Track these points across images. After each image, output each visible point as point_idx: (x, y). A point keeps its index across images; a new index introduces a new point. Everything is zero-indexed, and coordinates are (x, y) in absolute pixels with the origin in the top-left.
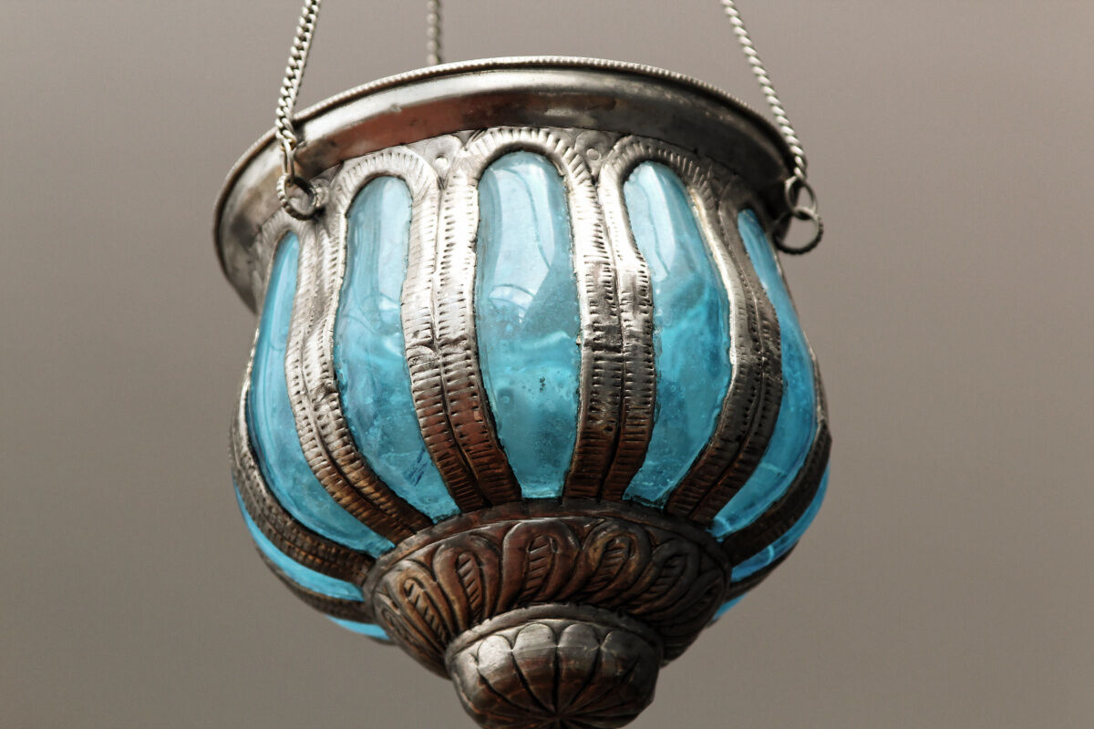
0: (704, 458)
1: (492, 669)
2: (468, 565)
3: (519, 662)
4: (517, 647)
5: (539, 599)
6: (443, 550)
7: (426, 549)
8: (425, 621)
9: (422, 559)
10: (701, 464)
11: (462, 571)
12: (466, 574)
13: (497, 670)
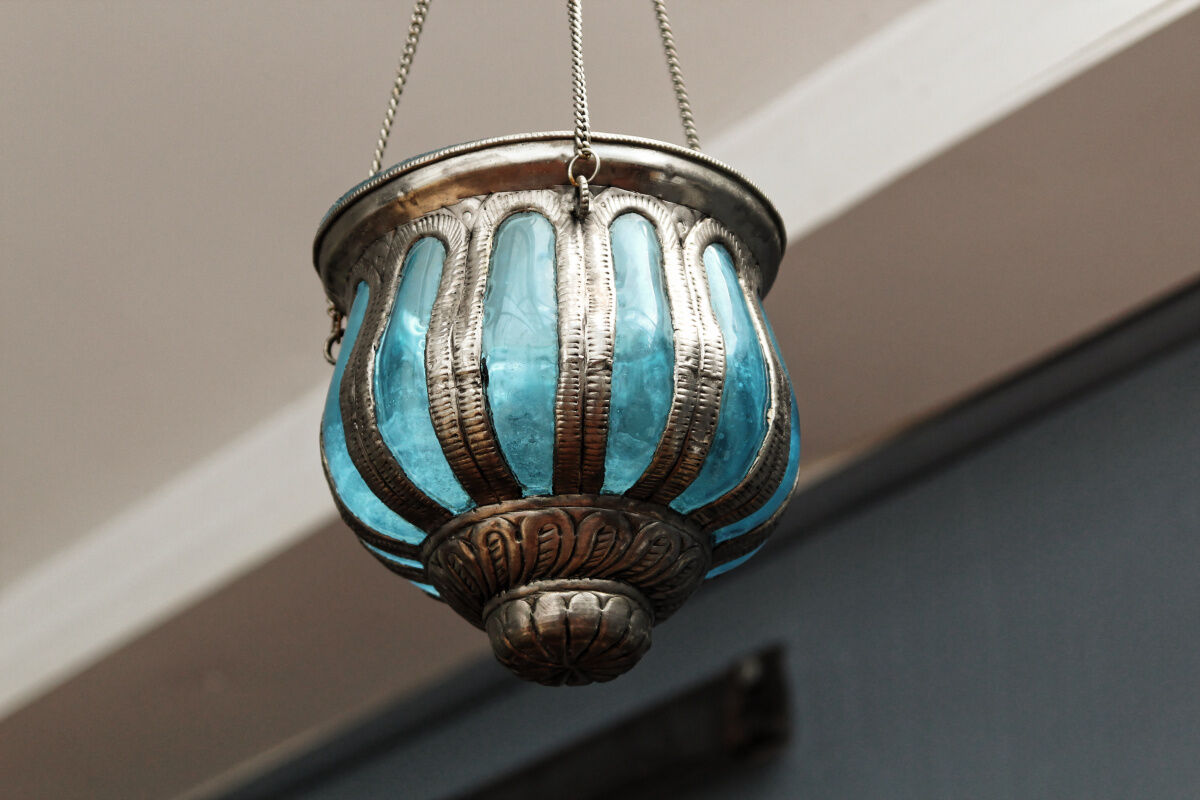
0: (760, 529)
1: (582, 617)
2: (608, 536)
3: (604, 621)
4: (606, 609)
5: (630, 581)
6: (598, 516)
7: (584, 509)
8: (538, 558)
9: (576, 516)
10: (756, 531)
11: (601, 537)
12: (603, 541)
13: (585, 620)
